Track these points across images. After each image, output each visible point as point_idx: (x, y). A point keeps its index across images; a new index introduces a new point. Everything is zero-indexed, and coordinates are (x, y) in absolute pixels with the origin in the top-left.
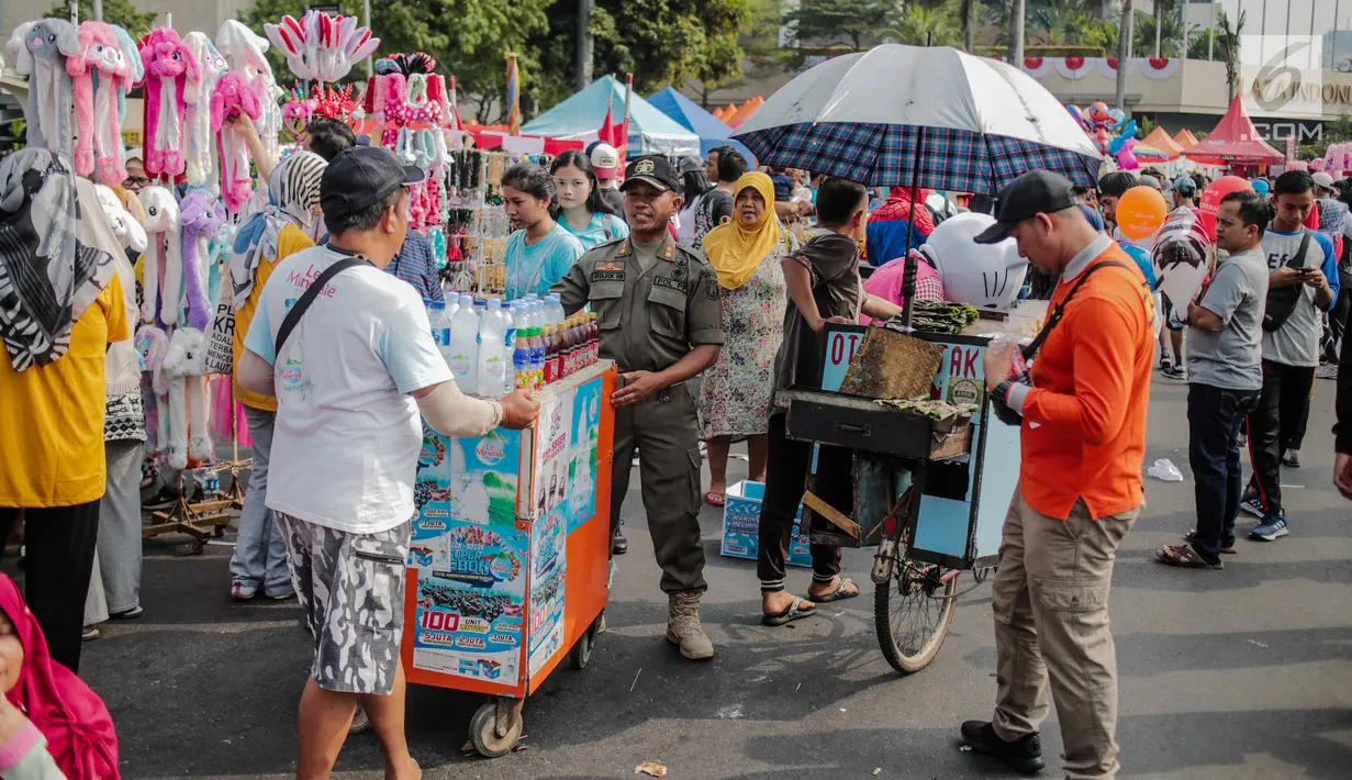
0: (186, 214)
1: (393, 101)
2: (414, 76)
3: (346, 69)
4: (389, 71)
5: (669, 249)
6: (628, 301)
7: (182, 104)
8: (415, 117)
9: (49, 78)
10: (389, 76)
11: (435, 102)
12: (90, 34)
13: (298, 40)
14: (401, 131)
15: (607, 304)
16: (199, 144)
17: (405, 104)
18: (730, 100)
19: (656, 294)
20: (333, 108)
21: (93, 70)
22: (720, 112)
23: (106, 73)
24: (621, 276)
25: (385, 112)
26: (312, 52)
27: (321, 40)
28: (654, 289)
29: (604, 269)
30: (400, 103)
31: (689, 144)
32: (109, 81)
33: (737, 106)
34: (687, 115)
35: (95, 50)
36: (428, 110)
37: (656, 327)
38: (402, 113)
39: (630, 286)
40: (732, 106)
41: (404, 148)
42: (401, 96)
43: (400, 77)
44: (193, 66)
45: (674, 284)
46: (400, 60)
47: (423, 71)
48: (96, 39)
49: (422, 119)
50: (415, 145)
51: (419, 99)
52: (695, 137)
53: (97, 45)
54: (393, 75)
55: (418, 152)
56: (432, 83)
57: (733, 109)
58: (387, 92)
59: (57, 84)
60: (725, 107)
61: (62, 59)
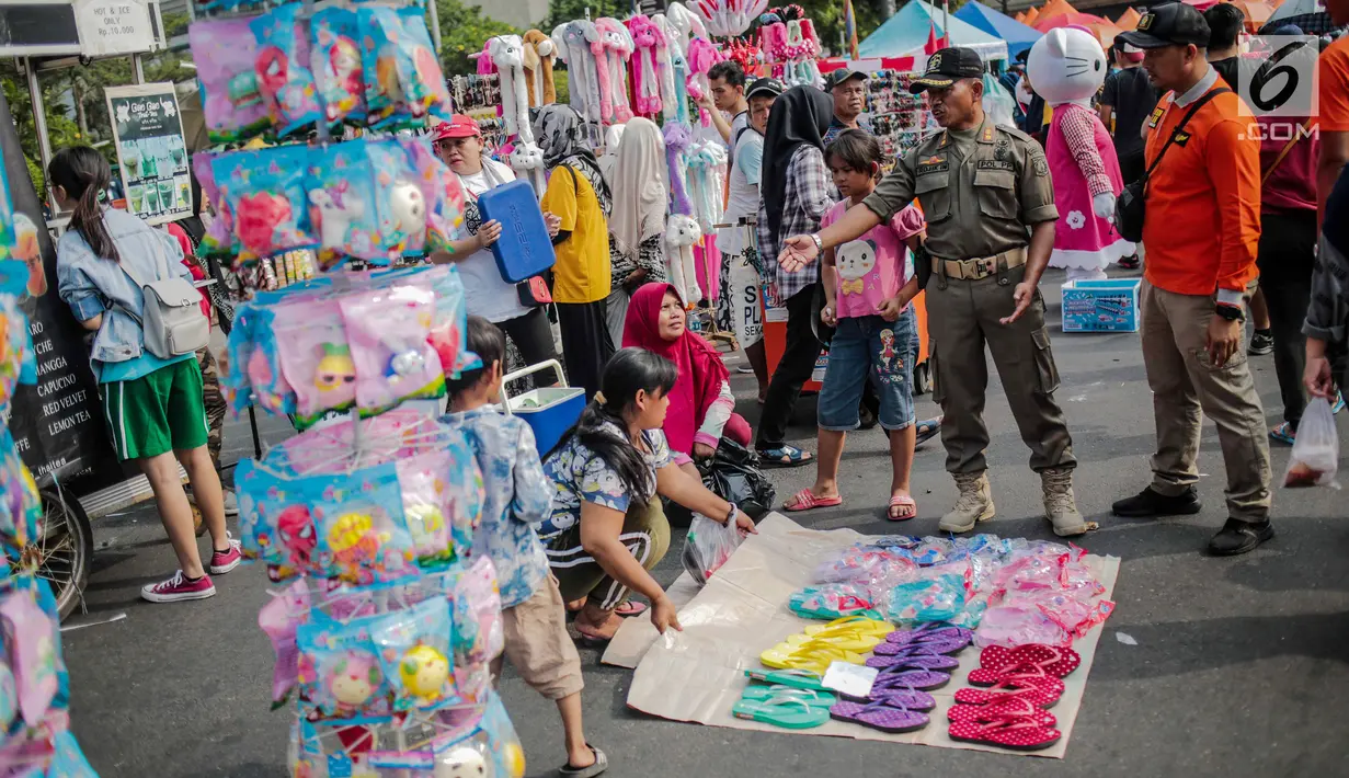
0: (668, 138)
1: (778, 44)
2: (791, 23)
3: (747, 25)
4: (771, 22)
5: (988, 132)
6: (954, 189)
7: (655, 63)
8: (796, 53)
9: (579, 58)
10: (772, 26)
11: (809, 40)
12: (603, 27)
13: (712, 9)
14: (785, 65)
15: (935, 197)
16: (668, 88)
17: (787, 44)
18: (1030, 3)
19: (983, 178)
20: (742, 53)
21: (606, 48)
22: (1021, 16)
23: (613, 49)
24: (945, 166)
25: (773, 52)
26: (723, 16)
27: (728, 6)
28: (979, 172)
29: (928, 162)
30: (783, 44)
31: (997, 49)
32: (616, 55)
33: (1038, 8)
34: (993, 23)
35: (607, 36)
36: (804, 46)
37: (985, 210)
38: (786, 51)
39: (954, 175)
40: (1034, 10)
41: (790, 77)
42: (783, 38)
43: (781, 25)
44: (661, 38)
45: (998, 164)
46: (778, 12)
47: (796, 18)
48: (607, 29)
49: (799, 54)
50: (797, 74)
51: (796, 39)
52: (1002, 43)
53: (607, 33)
54: (776, 24)
55: (800, 78)
56: (804, 26)
57: (1034, 11)
58: (772, 38)
59: (585, 61)
60: (1026, 11)
61: (588, 44)
